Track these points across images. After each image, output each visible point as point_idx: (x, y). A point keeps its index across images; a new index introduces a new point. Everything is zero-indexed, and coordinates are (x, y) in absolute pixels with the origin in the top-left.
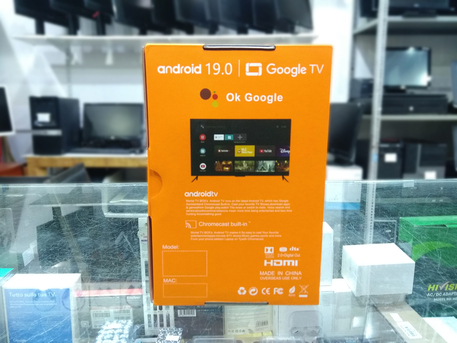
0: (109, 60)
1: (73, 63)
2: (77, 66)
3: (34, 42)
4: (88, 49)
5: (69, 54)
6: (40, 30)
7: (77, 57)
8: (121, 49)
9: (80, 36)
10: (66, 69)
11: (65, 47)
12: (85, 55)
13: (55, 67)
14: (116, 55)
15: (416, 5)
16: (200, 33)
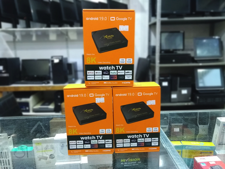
0: (34, 38)
1: (17, 40)
2: (19, 41)
4: (24, 33)
5: (14, 36)
7: (18, 37)
8: (39, 33)
10: (14, 43)
12: (22, 36)
13: (8, 42)
14: (37, 36)
15: (175, 12)
16: (77, 26)
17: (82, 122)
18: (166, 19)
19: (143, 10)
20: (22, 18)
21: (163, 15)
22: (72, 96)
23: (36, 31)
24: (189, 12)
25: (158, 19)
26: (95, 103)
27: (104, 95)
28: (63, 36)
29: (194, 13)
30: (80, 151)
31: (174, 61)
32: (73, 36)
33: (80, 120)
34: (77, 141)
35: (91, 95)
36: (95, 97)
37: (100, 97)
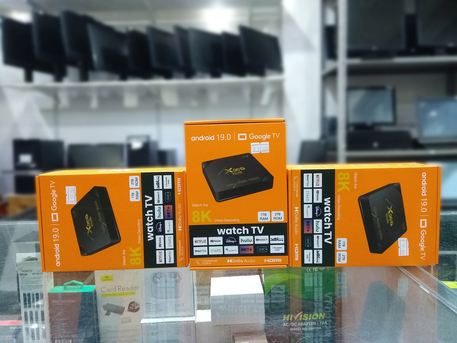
0: (94, 104)
3: (23, 90)
5: (56, 99)
6: (29, 78)
7: (64, 101)
8: (105, 94)
9: (67, 83)
10: (54, 113)
11: (53, 93)
17: (221, 196)
18: (356, 61)
19: (308, 47)
20: (73, 63)
21: (351, 54)
22: (202, 138)
23: (100, 89)
24: (403, 46)
25: (342, 63)
26: (250, 154)
27: (269, 137)
28: (150, 99)
29: (413, 50)
30: (215, 260)
31: (376, 145)
32: (170, 99)
33: (217, 190)
34: (210, 238)
35: (242, 137)
36: (249, 141)
37: (260, 141)
